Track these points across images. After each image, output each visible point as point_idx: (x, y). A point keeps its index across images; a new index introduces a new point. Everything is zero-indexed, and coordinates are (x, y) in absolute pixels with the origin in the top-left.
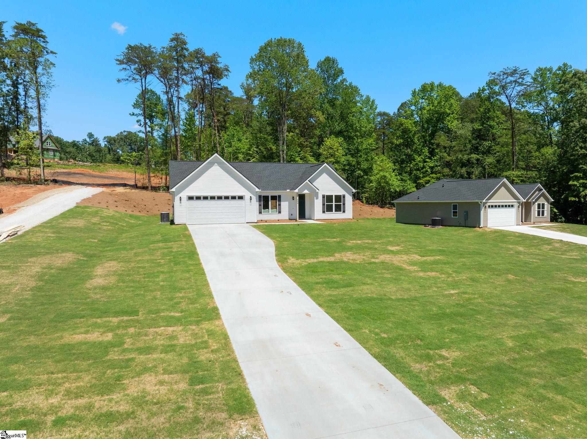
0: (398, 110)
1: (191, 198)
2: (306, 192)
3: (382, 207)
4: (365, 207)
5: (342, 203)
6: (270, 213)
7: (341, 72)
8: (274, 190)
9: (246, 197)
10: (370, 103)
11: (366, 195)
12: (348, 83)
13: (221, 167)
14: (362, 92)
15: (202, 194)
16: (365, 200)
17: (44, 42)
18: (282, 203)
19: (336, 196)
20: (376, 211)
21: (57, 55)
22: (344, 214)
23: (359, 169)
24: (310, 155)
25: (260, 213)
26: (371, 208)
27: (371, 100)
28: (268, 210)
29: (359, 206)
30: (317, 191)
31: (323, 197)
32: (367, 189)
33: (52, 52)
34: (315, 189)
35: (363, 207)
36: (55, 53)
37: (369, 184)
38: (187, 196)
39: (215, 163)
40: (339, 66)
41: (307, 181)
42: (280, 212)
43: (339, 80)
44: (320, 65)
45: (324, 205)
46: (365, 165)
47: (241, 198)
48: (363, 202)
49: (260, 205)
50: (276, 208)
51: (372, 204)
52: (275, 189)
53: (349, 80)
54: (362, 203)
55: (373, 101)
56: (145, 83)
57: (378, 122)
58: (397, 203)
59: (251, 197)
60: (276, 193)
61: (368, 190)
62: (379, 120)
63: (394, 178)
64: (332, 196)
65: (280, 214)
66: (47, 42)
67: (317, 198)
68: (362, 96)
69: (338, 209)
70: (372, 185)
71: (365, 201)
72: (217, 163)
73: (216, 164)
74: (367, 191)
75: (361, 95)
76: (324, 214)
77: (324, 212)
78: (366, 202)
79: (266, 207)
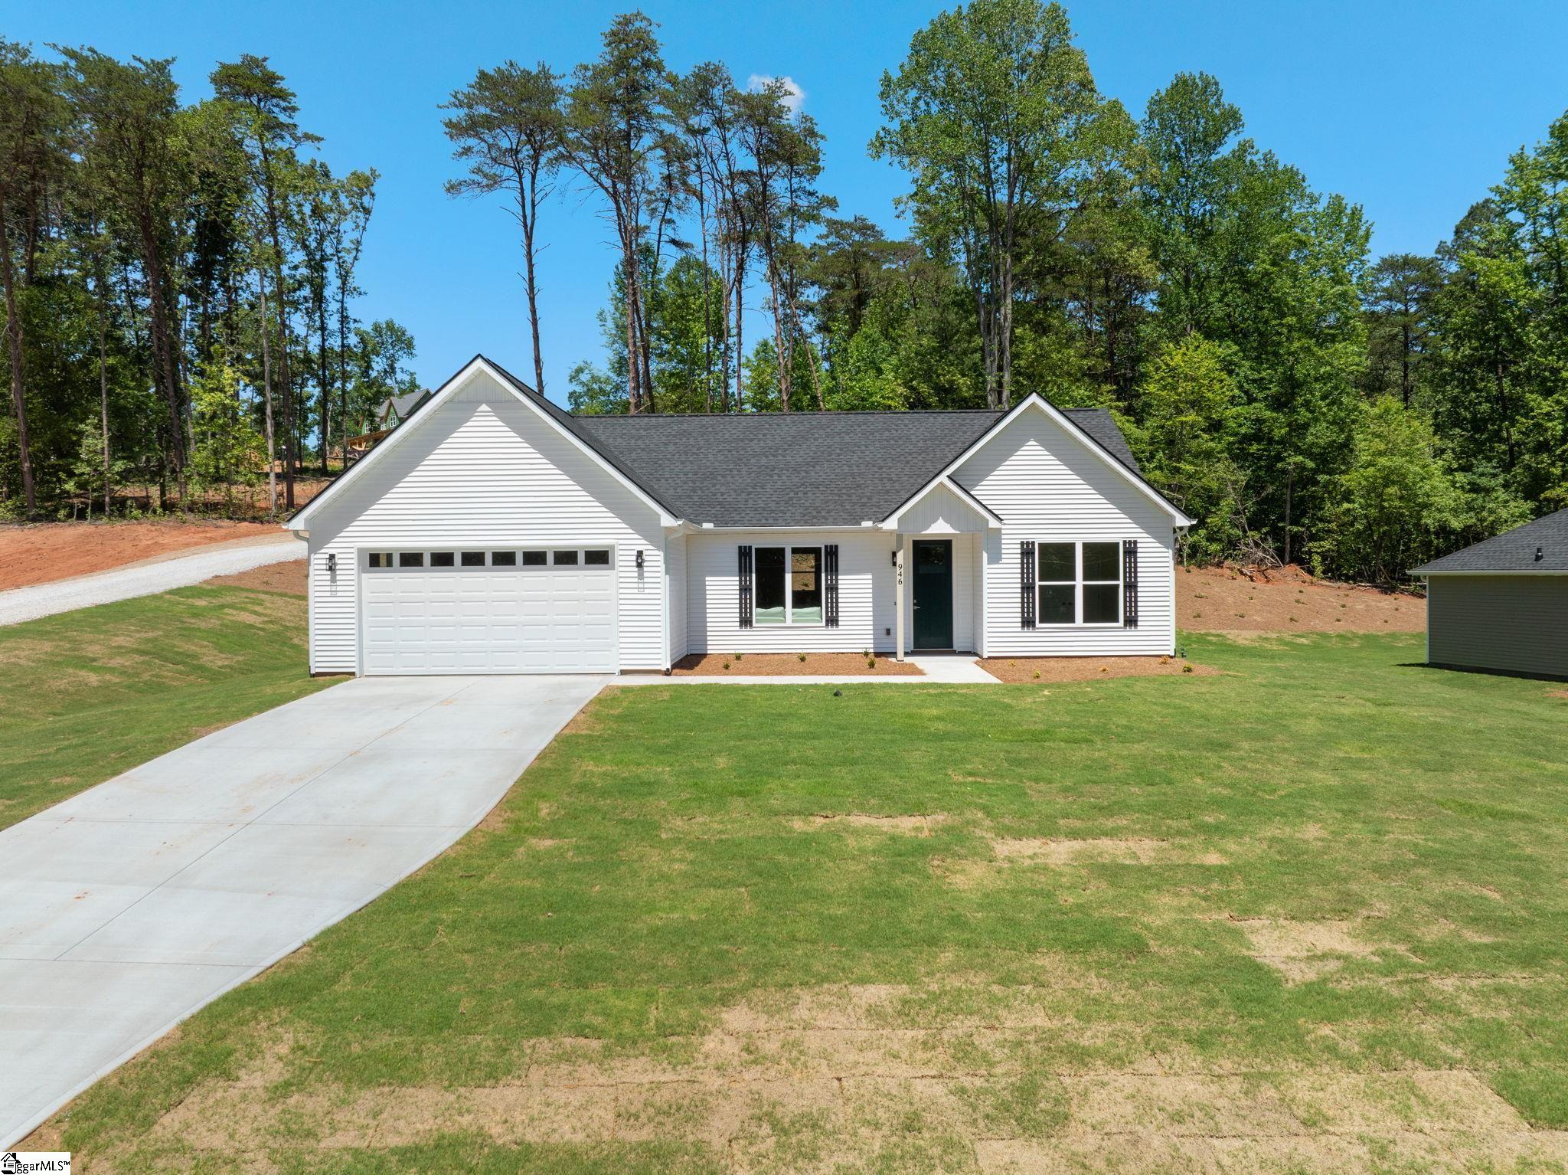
0: (1458, 232)
1: (375, 560)
2: (940, 529)
3: (1388, 589)
4: (1320, 590)
5: (1121, 583)
6: (789, 623)
7: (1232, 119)
8: (806, 523)
9: (617, 553)
10: (1345, 220)
11: (1327, 545)
12: (1260, 156)
13: (509, 422)
14: (1312, 186)
15: (427, 542)
16: (1323, 562)
17: (285, 109)
18: (845, 582)
19: (1088, 547)
20: (1359, 607)
21: (321, 144)
22: (1130, 632)
23: (1299, 451)
24: (1117, 408)
25: (746, 622)
26: (1341, 593)
27: (1348, 211)
28: (780, 609)
29: (1296, 586)
30: (993, 523)
31: (1027, 551)
32: (1329, 522)
33: (308, 137)
34: (983, 517)
35: (1309, 590)
36: (319, 139)
37: (1339, 504)
38: (360, 551)
39: (480, 403)
40: (1226, 100)
41: (943, 478)
42: (832, 621)
43: (1225, 151)
44: (1156, 107)
45: (1027, 588)
46: (1320, 434)
47: (599, 557)
48: (1311, 572)
49: (744, 590)
50: (819, 604)
51: (1347, 578)
52: (812, 517)
53: (1261, 147)
54: (1307, 577)
55: (1353, 213)
56: (533, 190)
57: (1385, 290)
58: (1432, 578)
59: (640, 554)
60: (817, 536)
61: (1333, 526)
62: (1386, 284)
63: (1440, 482)
64: (1072, 546)
65: (832, 631)
66: (294, 109)
67: (996, 558)
68: (1314, 200)
69: (1102, 607)
70: (1348, 510)
71: (1319, 569)
72: (488, 403)
73: (484, 407)
74: (1329, 531)
75: (1311, 196)
76: (1028, 633)
77: (1027, 623)
78: (1324, 572)
79: (770, 595)
